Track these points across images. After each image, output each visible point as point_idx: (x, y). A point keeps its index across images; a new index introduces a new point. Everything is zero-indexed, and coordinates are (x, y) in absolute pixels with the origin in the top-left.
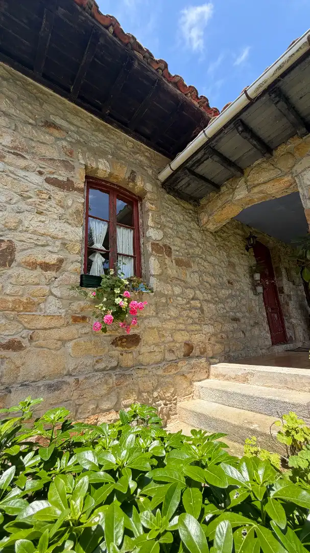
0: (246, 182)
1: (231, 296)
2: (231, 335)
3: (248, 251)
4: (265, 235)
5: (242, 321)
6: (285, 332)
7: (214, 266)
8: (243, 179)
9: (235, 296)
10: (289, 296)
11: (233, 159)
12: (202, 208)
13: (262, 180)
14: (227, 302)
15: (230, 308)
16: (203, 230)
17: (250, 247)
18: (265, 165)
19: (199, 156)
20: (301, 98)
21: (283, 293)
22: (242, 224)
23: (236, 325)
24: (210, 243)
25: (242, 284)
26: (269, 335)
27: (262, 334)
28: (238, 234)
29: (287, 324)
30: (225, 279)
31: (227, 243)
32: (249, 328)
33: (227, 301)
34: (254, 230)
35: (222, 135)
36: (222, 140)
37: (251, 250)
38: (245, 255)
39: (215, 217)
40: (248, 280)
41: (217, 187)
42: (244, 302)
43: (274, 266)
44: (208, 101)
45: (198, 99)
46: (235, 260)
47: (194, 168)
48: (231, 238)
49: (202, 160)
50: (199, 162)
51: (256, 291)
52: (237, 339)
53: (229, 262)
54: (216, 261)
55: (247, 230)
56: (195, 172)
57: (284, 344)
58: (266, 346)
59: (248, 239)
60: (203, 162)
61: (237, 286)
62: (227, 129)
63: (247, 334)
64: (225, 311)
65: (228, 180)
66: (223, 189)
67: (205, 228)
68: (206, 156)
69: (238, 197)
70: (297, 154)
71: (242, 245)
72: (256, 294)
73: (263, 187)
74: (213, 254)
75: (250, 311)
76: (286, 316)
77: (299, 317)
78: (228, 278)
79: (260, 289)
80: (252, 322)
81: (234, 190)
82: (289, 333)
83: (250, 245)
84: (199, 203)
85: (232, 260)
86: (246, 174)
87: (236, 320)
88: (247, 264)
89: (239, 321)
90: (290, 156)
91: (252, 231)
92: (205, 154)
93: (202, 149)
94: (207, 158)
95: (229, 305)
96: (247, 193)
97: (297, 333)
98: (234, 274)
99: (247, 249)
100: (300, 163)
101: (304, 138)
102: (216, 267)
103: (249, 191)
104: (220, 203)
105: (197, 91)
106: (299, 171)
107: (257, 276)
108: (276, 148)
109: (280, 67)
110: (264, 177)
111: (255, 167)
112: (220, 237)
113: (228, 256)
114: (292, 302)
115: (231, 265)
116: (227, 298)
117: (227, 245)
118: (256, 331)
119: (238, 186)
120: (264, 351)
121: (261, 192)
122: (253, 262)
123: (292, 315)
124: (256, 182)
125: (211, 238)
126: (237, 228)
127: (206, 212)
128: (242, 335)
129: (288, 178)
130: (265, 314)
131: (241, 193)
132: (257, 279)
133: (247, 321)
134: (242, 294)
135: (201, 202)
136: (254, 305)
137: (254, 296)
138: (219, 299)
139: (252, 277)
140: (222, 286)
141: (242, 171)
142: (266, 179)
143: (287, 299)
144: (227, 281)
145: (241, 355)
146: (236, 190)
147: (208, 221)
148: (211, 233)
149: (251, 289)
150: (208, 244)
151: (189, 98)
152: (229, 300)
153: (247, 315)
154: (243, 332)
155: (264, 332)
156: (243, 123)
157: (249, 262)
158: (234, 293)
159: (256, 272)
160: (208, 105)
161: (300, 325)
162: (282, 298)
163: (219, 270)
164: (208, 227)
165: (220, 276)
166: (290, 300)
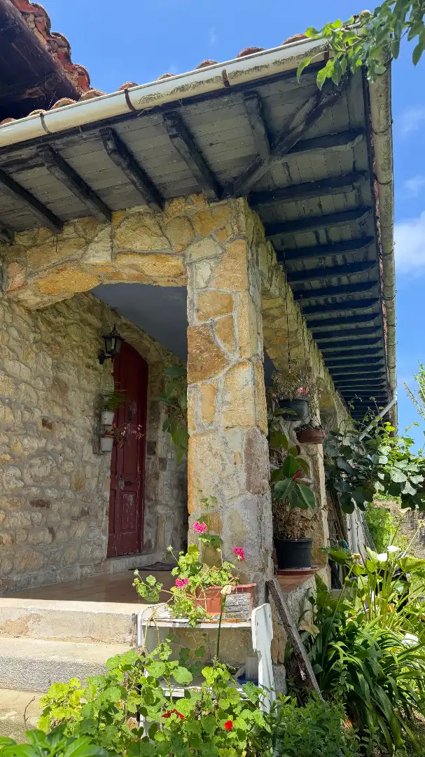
0: (112, 237)
1: (42, 453)
2: (22, 537)
3: (101, 363)
4: (145, 336)
5: (55, 507)
6: (140, 530)
7: (17, 382)
8: (108, 229)
9: (53, 453)
10: (163, 461)
11: (96, 186)
12: (18, 252)
13: (138, 246)
14: (31, 466)
15: (34, 477)
16: (9, 300)
17: (107, 355)
18: (148, 221)
19: (25, 153)
20: (211, 144)
21: (154, 453)
22: (102, 305)
23: (37, 516)
24: (20, 332)
25: (74, 430)
26: (105, 538)
27: (91, 535)
28: (90, 325)
29: (148, 517)
30: (37, 414)
31: (60, 339)
32: (66, 522)
33: (32, 461)
34: (124, 321)
35: (76, 137)
36: (77, 147)
37: (108, 362)
38: (95, 369)
39: (41, 283)
40: (89, 422)
41: (57, 222)
42: (68, 467)
43: (150, 399)
44: (69, 47)
45: (48, 34)
46: (69, 376)
47: (11, 170)
48: (72, 329)
49: (31, 163)
50: (24, 164)
51: (100, 447)
52: (33, 546)
53: (56, 380)
54: (25, 374)
55: (111, 319)
56: (12, 180)
57: (135, 554)
58: (93, 560)
59: (107, 338)
60: (31, 167)
61: (62, 432)
62: (87, 133)
63: (61, 535)
64: (21, 484)
65: (80, 216)
66: (68, 231)
67: (16, 296)
68: (39, 160)
69: (92, 261)
70: (197, 227)
71: (93, 348)
72: (98, 451)
73: (139, 261)
74: (21, 357)
75: (78, 486)
76: (150, 499)
77: (172, 503)
78: (45, 413)
79: (107, 443)
80: (76, 510)
81: (88, 243)
82: (148, 534)
83: (107, 352)
84: (12, 239)
85: (64, 376)
86: (116, 222)
87: (41, 504)
88: (94, 389)
89: (48, 507)
90: (187, 224)
91: (119, 323)
92: (37, 155)
93: (32, 145)
94: (42, 165)
95: (35, 471)
96: (109, 258)
97: (161, 533)
98: (61, 406)
99: (102, 359)
100: (197, 244)
101: (212, 205)
102: (23, 386)
103: (114, 256)
104: (55, 258)
105: (49, 20)
106: (194, 257)
107: (108, 417)
108: (171, 199)
109: (182, 89)
110: (143, 242)
111: (133, 215)
112: (49, 323)
113: (56, 367)
114: (165, 473)
115: (60, 387)
116: (31, 457)
117: (59, 344)
118: (80, 530)
119: (96, 239)
120: (87, 570)
121: (133, 266)
122: (109, 386)
123: (160, 498)
124: (128, 246)
125: (24, 322)
126: (90, 310)
127: (24, 265)
128: (48, 537)
129: (176, 262)
130: (107, 494)
131: (98, 256)
132: (106, 422)
133: (66, 507)
134: (68, 450)
135: (17, 239)
136: (89, 476)
137: (93, 456)
138: (13, 456)
139: (98, 417)
140: (27, 428)
141: (108, 213)
142: (145, 248)
143: (158, 467)
144: (41, 421)
145: (35, 578)
146: (92, 245)
147: (24, 286)
148: (29, 311)
149: (92, 441)
150: (15, 333)
151: (29, 24)
152: (37, 461)
153: (70, 494)
154: (51, 531)
155: (97, 531)
156: (116, 137)
157: (99, 385)
158: (50, 447)
159: (107, 408)
160: (67, 56)
161: (170, 517)
162: (150, 463)
163: (28, 394)
164: (21, 297)
165: (27, 408)
166: (164, 468)
